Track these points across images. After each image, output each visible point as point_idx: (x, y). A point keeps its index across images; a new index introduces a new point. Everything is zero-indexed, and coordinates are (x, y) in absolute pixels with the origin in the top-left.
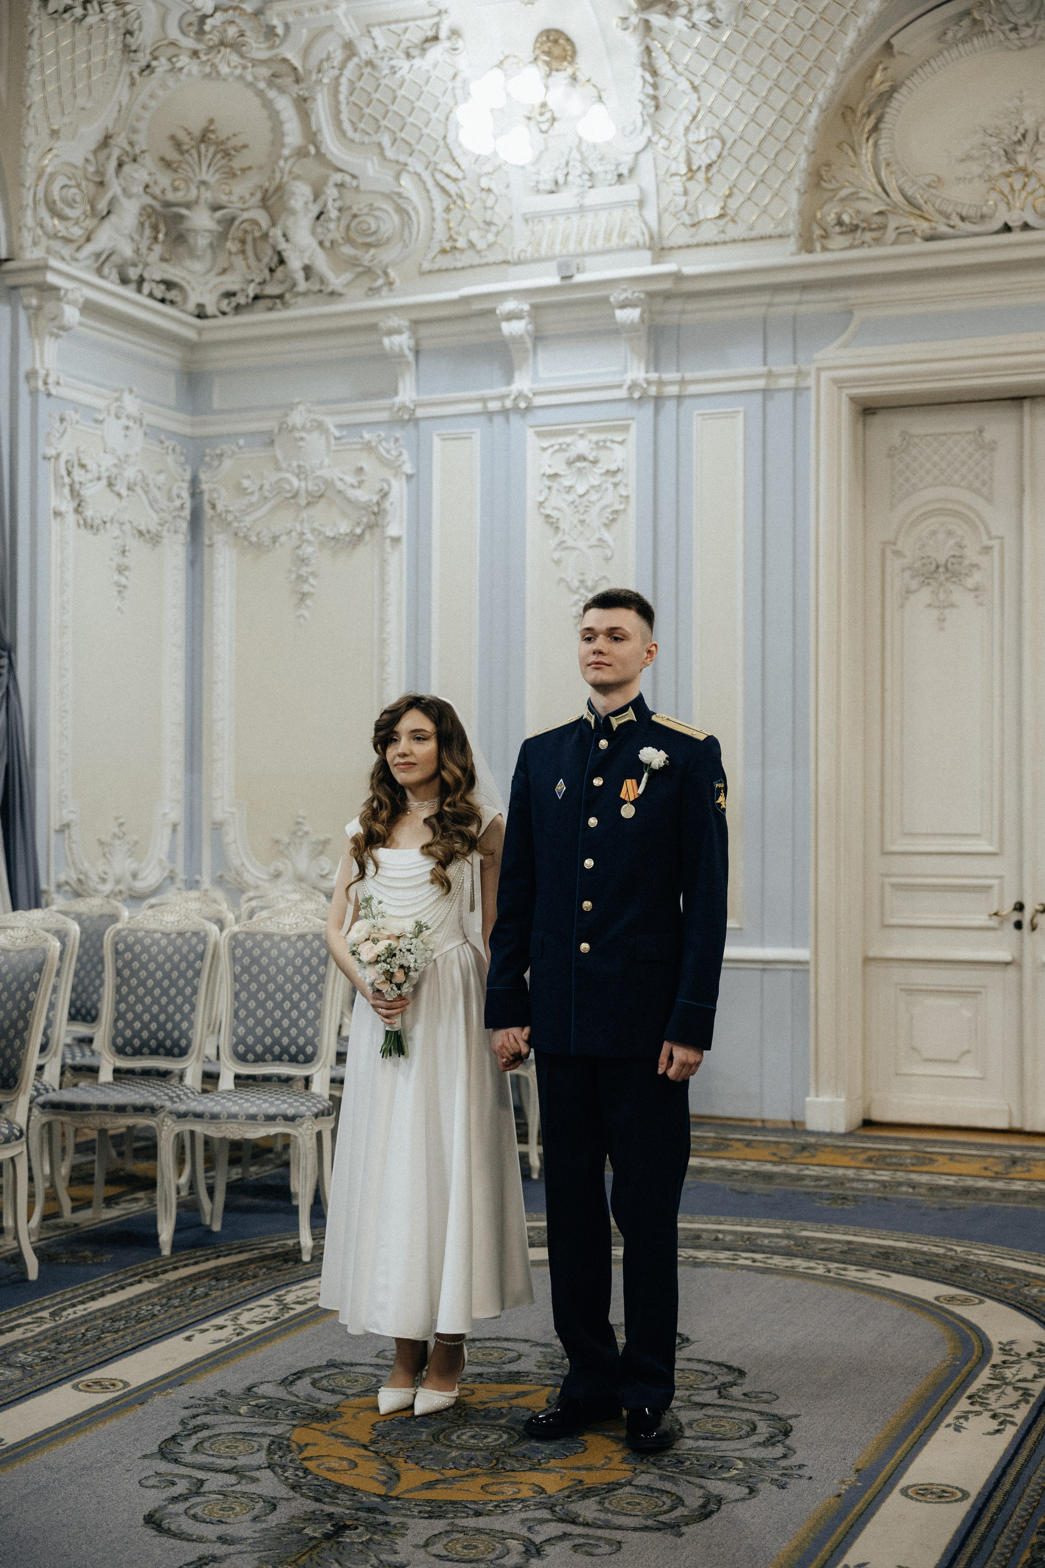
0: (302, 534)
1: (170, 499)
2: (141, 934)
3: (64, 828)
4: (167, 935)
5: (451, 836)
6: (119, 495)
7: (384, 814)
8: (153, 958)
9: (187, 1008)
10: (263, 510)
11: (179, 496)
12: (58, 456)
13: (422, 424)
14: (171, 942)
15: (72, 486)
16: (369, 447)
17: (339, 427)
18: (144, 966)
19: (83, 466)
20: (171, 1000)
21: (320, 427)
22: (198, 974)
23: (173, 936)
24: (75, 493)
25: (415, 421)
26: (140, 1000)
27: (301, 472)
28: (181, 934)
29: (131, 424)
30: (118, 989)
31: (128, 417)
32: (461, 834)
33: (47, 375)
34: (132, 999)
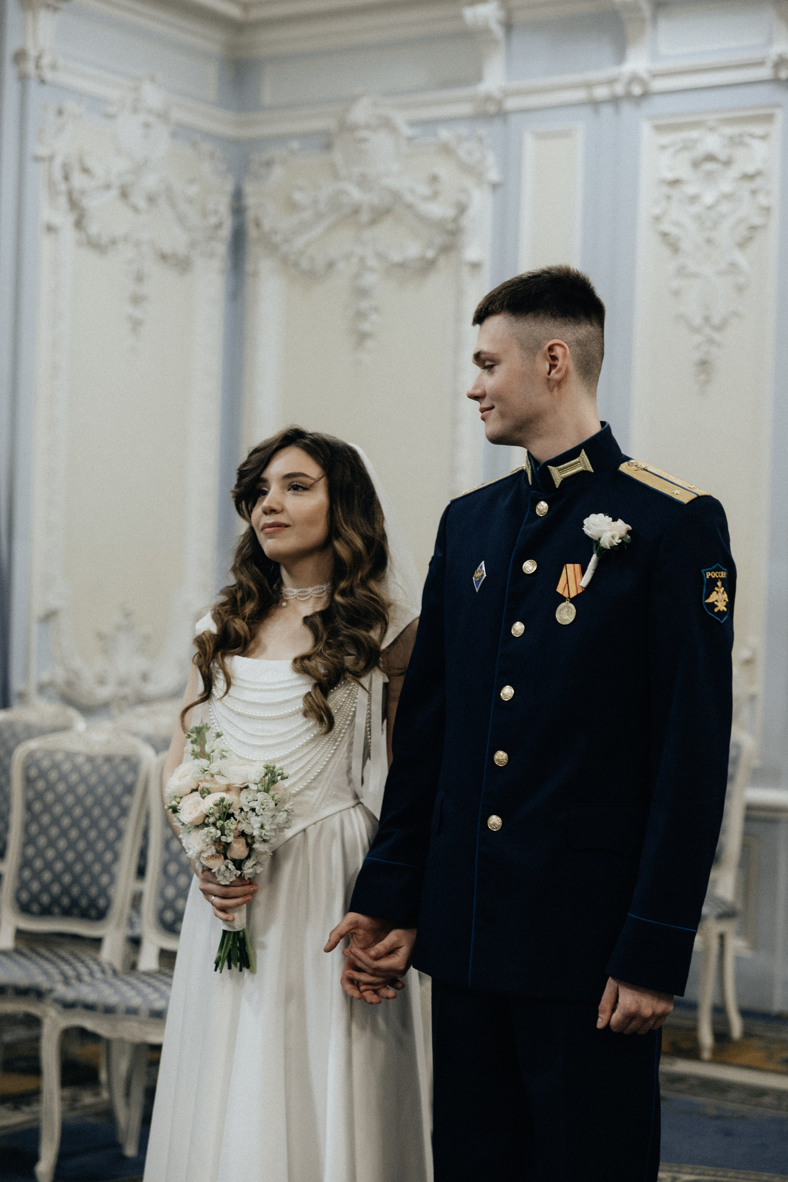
0: (362, 260)
1: (205, 215)
2: (59, 757)
3: (49, 616)
4: (90, 759)
5: (341, 645)
6: (136, 209)
7: (249, 608)
8: (71, 789)
9: (108, 857)
10: (318, 230)
11: (216, 212)
12: (51, 158)
13: (514, 120)
14: (95, 769)
15: (70, 194)
16: (446, 150)
17: (413, 124)
18: (59, 799)
19: (85, 170)
20: (91, 846)
21: (387, 124)
22: (124, 812)
23: (99, 761)
24: (74, 204)
25: (502, 114)
26: (52, 843)
27: (363, 182)
28: (108, 759)
29: (151, 119)
30: (26, 827)
31: (150, 111)
32: (356, 642)
33: (39, 58)
34: (42, 841)
